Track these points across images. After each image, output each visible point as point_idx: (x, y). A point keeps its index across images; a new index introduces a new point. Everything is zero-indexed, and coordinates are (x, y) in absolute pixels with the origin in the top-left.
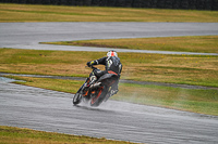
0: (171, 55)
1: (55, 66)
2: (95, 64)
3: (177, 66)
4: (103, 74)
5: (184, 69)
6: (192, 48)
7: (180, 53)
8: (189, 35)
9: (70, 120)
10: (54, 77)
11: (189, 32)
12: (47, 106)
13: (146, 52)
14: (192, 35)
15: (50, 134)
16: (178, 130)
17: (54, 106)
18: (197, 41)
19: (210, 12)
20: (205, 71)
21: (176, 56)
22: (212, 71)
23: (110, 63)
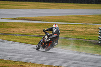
0: (62, 24)
1: (8, 29)
2: (47, 30)
3: (65, 29)
4: (51, 35)
5: (68, 30)
6: (71, 21)
7: (66, 23)
8: (70, 15)
9: (15, 55)
10: (7, 35)
11: (70, 13)
12: (4, 48)
13: (48, 22)
14: (72, 15)
15: (6, 61)
16: (65, 59)
17: (8, 48)
18: (74, 18)
19: (80, 4)
20: (77, 32)
21: (64, 24)
22: (80, 32)
23: (54, 30)
